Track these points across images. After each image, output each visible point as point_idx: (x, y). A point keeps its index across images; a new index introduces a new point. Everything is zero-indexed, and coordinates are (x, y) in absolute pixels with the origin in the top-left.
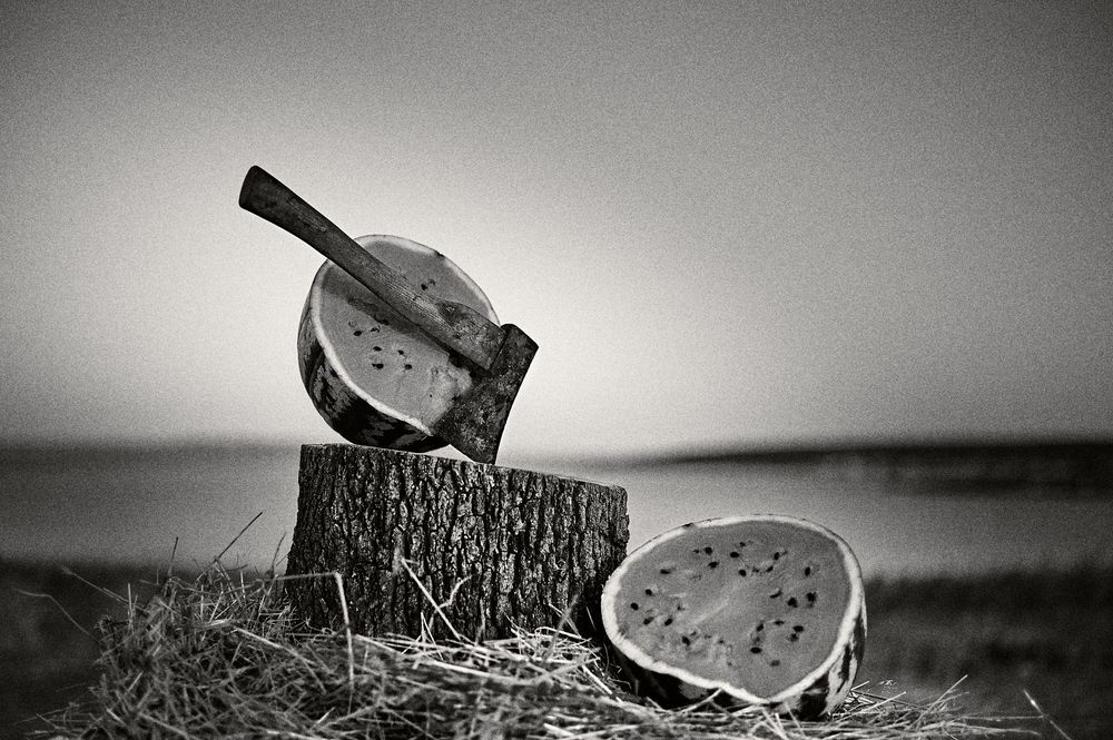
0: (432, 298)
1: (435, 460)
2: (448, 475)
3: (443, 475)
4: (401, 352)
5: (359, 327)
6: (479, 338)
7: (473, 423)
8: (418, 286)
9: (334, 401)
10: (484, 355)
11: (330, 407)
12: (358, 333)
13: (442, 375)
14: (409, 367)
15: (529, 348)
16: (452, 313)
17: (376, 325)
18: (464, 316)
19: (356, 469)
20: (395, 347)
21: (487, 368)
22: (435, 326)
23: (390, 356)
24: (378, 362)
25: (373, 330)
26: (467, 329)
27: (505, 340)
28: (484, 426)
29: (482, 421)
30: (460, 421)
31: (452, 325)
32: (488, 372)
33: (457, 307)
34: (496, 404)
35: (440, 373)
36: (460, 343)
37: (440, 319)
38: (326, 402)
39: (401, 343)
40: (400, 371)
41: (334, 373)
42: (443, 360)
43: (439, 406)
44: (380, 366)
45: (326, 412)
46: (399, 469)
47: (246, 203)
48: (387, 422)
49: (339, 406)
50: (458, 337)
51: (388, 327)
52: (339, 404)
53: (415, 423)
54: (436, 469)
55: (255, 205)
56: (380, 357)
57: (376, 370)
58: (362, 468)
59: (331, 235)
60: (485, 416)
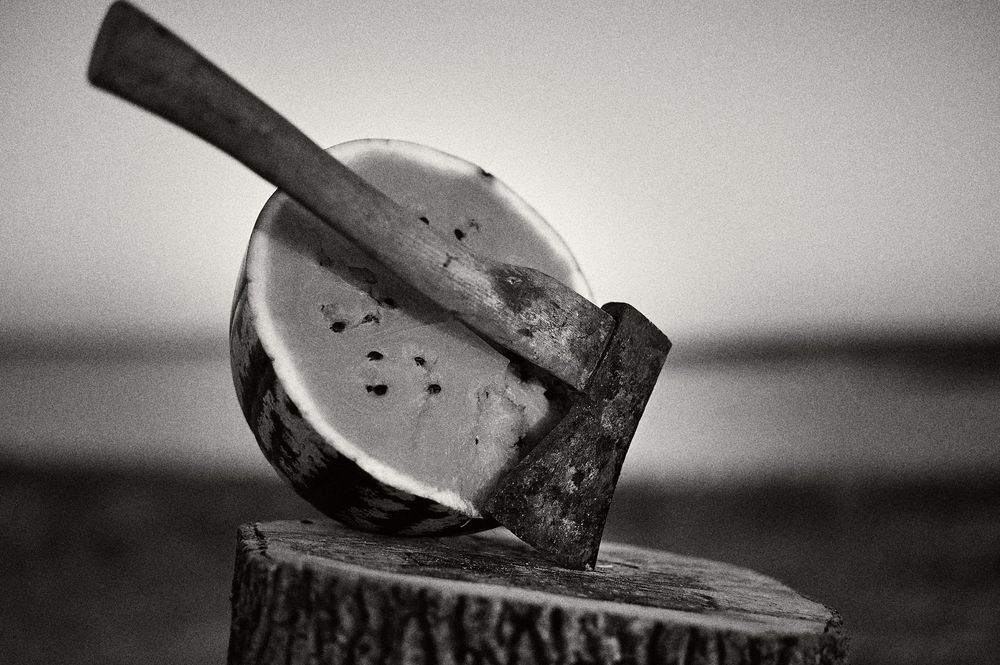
0: (479, 261)
1: (497, 608)
2: (525, 639)
3: (514, 641)
4: (420, 361)
5: (341, 313)
6: (567, 333)
7: (556, 492)
8: (449, 232)
9: (295, 456)
10: (576, 364)
11: (288, 463)
12: (338, 327)
13: (496, 399)
14: (435, 389)
15: (655, 346)
16: (518, 288)
17: (373, 308)
18: (538, 293)
19: (335, 622)
20: (409, 351)
21: (580, 387)
22: (485, 313)
23: (398, 369)
24: (377, 383)
25: (368, 319)
26: (544, 318)
27: (612, 333)
28: (577, 499)
29: (571, 487)
30: (533, 491)
31: (517, 310)
32: (581, 394)
33: (524, 275)
34: (598, 454)
35: (493, 396)
36: (533, 344)
37: (494, 301)
38: (281, 454)
39: (420, 343)
40: (419, 397)
41: (293, 408)
42: (497, 372)
43: (491, 458)
44: (381, 390)
45: (282, 469)
46: (424, 626)
47: (102, 76)
48: (396, 499)
49: (304, 464)
50: (528, 333)
51: (396, 312)
52: (303, 460)
53: (449, 499)
54: (499, 627)
55: (120, 80)
56: (382, 372)
57: (371, 399)
58: (348, 621)
59: (278, 140)
60: (578, 478)
